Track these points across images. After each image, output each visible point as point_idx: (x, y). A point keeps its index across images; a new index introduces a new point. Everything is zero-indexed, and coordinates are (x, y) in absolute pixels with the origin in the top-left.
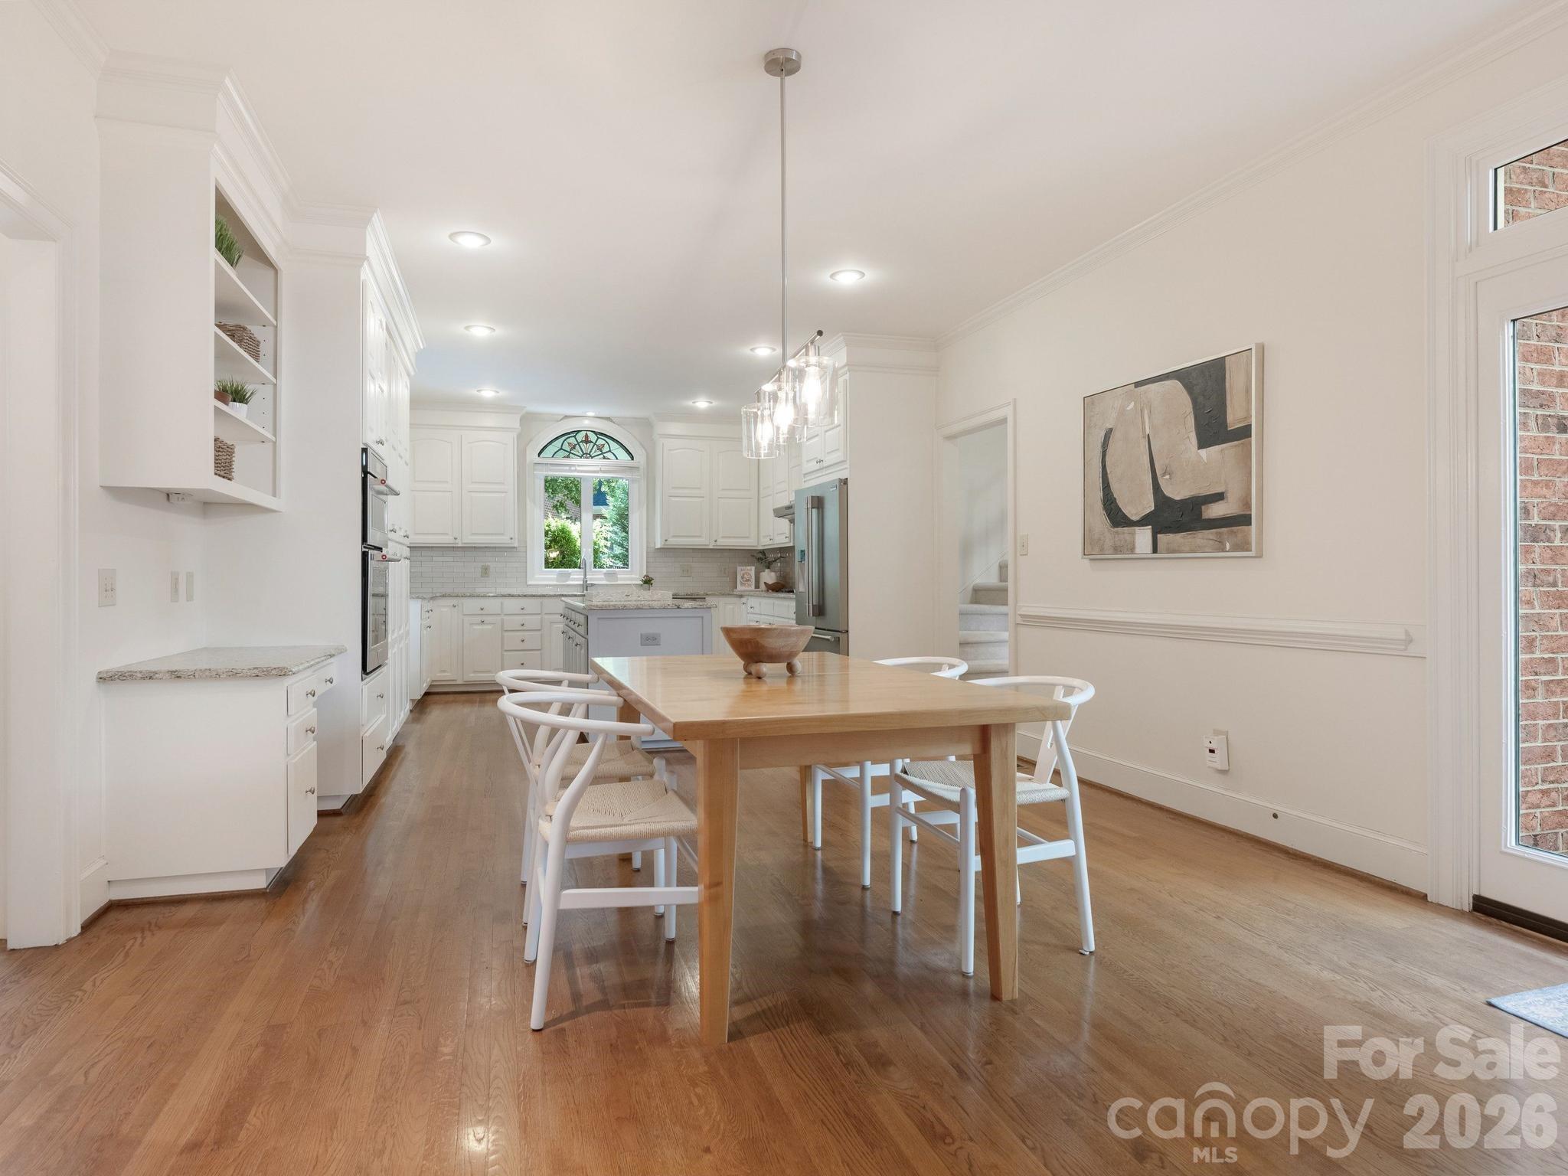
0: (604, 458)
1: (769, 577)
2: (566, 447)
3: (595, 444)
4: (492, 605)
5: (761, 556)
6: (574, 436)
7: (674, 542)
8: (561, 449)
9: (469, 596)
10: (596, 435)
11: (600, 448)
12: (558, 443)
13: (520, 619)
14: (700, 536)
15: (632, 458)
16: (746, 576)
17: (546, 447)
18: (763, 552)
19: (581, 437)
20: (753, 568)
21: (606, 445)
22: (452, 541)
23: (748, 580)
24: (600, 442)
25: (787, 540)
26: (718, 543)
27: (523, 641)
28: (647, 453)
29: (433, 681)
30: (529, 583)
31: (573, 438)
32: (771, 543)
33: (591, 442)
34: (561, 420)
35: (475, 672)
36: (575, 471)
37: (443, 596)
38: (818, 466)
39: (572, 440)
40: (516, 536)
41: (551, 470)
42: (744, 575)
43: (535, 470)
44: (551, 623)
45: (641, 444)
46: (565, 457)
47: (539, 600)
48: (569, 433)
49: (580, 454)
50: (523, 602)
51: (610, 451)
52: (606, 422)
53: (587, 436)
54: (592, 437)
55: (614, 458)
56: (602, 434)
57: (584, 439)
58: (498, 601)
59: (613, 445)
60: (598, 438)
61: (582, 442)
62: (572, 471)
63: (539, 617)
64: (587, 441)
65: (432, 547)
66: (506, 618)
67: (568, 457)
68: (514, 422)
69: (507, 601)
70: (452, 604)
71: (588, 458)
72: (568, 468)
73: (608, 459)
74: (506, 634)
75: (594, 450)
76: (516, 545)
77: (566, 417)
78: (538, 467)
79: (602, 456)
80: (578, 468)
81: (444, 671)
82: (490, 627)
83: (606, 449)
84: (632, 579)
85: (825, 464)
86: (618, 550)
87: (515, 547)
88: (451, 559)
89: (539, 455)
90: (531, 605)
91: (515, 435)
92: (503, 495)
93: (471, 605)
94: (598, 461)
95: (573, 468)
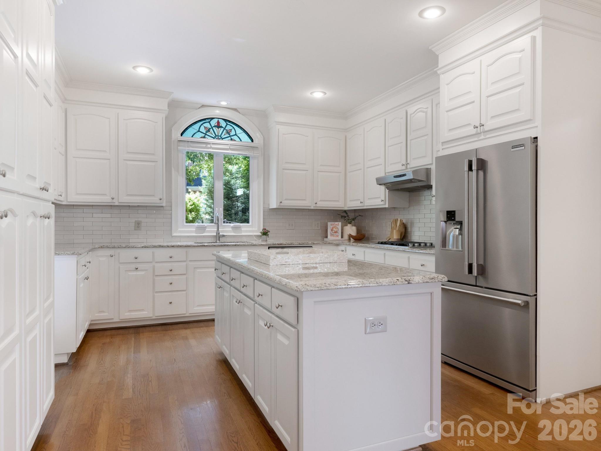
0: (232, 139)
1: (351, 230)
2: (202, 129)
3: (224, 129)
4: (145, 255)
5: (345, 214)
6: (209, 122)
7: (288, 203)
8: (199, 131)
9: (125, 247)
10: (226, 122)
11: (228, 132)
12: (197, 126)
13: (169, 266)
14: (305, 200)
15: (252, 141)
16: (334, 229)
17: (187, 129)
18: (345, 211)
19: (214, 122)
20: (340, 223)
21: (233, 130)
22: (110, 200)
23: (336, 232)
24: (229, 127)
25: (382, 203)
26: (317, 205)
27: (171, 284)
28: (263, 137)
29: (92, 320)
30: (174, 234)
31: (208, 124)
32: (361, 205)
33: (222, 127)
34: (199, 108)
35: (130, 311)
36: (211, 148)
37: (102, 247)
38: (474, 131)
39: (207, 125)
40: (165, 197)
41: (191, 147)
42: (333, 228)
43: (178, 146)
44: (194, 268)
45: (259, 130)
46: (201, 137)
47: (185, 250)
48: (205, 119)
49: (213, 135)
50: (171, 252)
51: (236, 135)
52: (233, 111)
53: (218, 122)
54: (223, 123)
55: (238, 140)
56: (230, 122)
57: (216, 125)
58: (150, 251)
59: (239, 131)
60: (227, 124)
61: (215, 126)
62: (208, 148)
63: (185, 264)
64: (218, 126)
65: (93, 206)
66: (157, 265)
67: (204, 137)
68: (163, 105)
69: (158, 251)
70: (109, 254)
71: (219, 139)
72: (204, 145)
73: (234, 140)
74: (157, 278)
75: (223, 134)
76: (164, 205)
77: (203, 106)
78: (182, 144)
79: (230, 138)
80: (213, 146)
81: (103, 312)
82: (143, 273)
83: (233, 133)
84: (253, 231)
85: (486, 128)
86: (209, 210)
87: (162, 206)
88: (109, 215)
89: (182, 135)
90: (177, 253)
91: (164, 116)
92: (153, 164)
93: (126, 255)
94: (227, 141)
95: (209, 146)
